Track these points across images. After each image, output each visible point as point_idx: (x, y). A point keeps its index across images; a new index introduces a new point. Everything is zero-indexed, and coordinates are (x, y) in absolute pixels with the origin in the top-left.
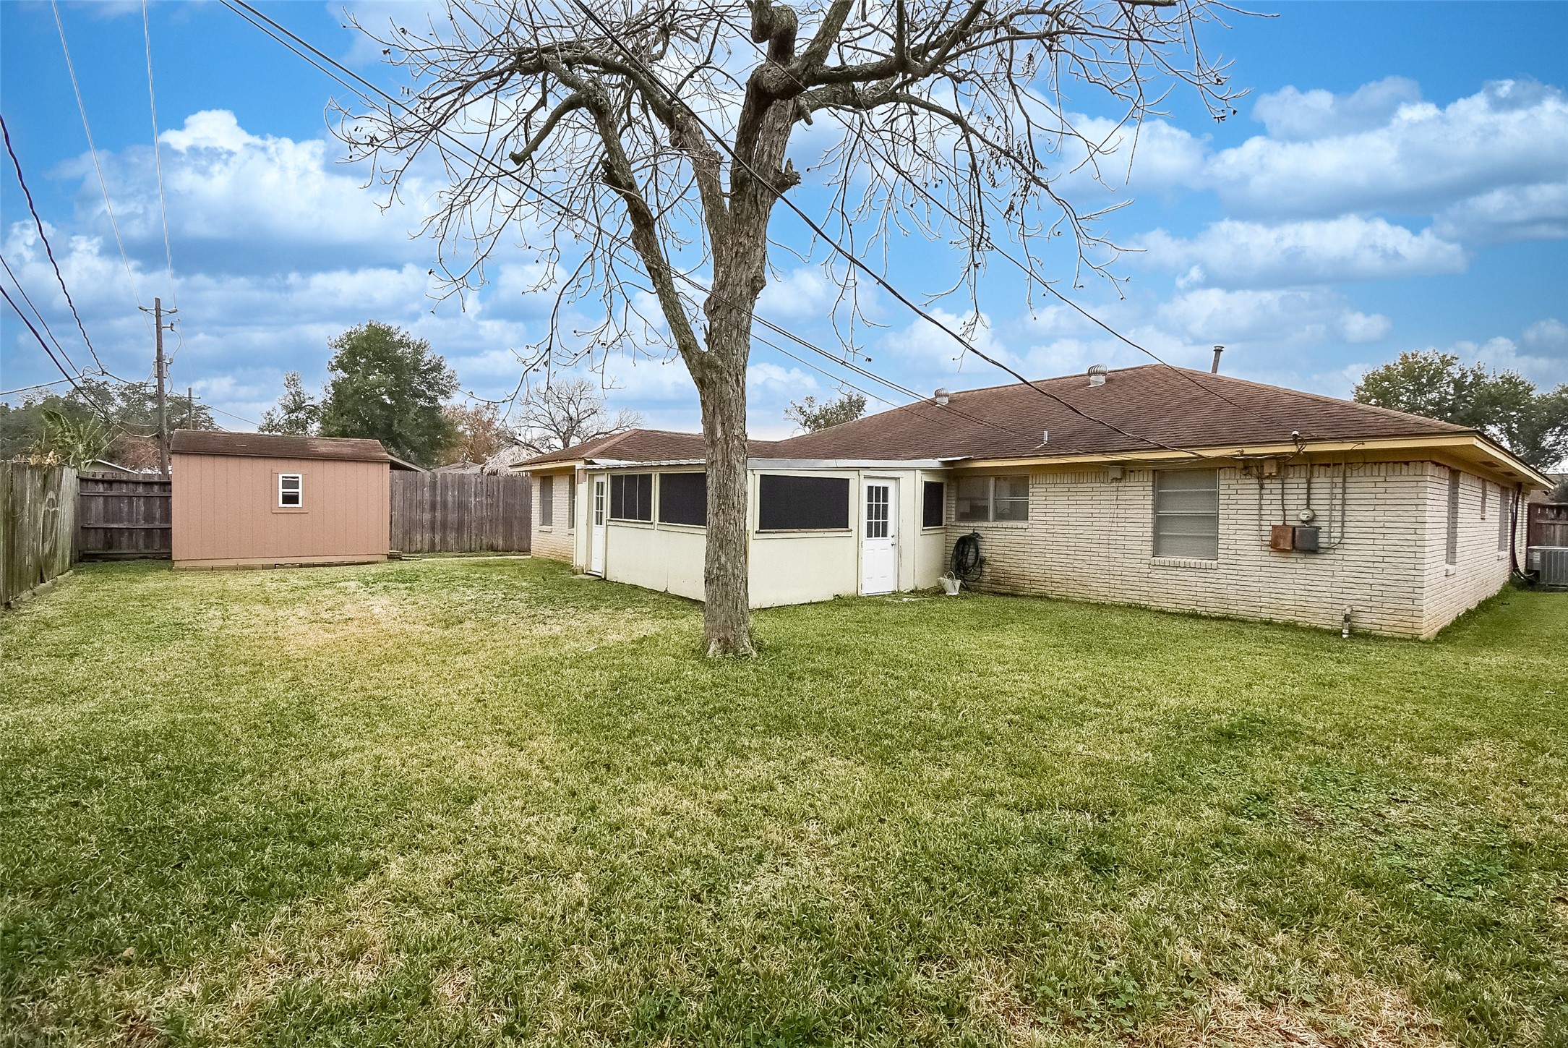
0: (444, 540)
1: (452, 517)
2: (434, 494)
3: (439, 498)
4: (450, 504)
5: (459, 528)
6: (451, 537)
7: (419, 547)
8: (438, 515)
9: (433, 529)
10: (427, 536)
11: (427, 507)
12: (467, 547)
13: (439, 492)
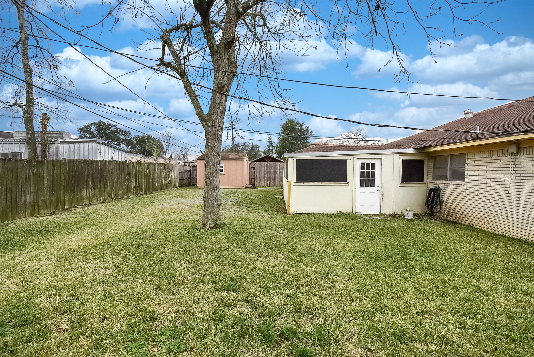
0: (270, 183)
1: (273, 176)
2: (267, 169)
3: (269, 170)
4: (272, 172)
5: (275, 180)
6: (272, 182)
7: (264, 185)
8: (269, 175)
9: (267, 180)
10: (266, 182)
11: (266, 173)
12: (277, 185)
13: (269, 168)
